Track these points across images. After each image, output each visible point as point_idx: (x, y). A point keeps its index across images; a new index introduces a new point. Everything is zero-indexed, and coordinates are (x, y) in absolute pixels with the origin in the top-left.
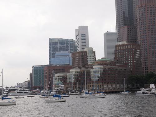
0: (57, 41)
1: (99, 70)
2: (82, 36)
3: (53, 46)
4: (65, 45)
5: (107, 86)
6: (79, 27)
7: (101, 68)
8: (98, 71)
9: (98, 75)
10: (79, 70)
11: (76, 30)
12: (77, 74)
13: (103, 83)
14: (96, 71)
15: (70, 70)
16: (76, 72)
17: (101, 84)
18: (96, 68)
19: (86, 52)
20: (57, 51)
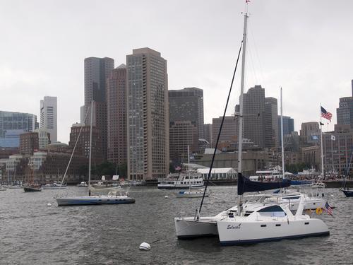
0: (10, 115)
1: (41, 157)
2: (48, 110)
3: (5, 122)
4: (22, 122)
5: (51, 177)
6: (45, 97)
7: (43, 155)
8: (40, 159)
9: (40, 163)
10: (21, 157)
11: (41, 101)
12: (19, 161)
13: (44, 173)
14: (36, 159)
15: (10, 157)
16: (17, 159)
17: (42, 175)
18: (37, 155)
19: (37, 134)
20: (10, 128)
